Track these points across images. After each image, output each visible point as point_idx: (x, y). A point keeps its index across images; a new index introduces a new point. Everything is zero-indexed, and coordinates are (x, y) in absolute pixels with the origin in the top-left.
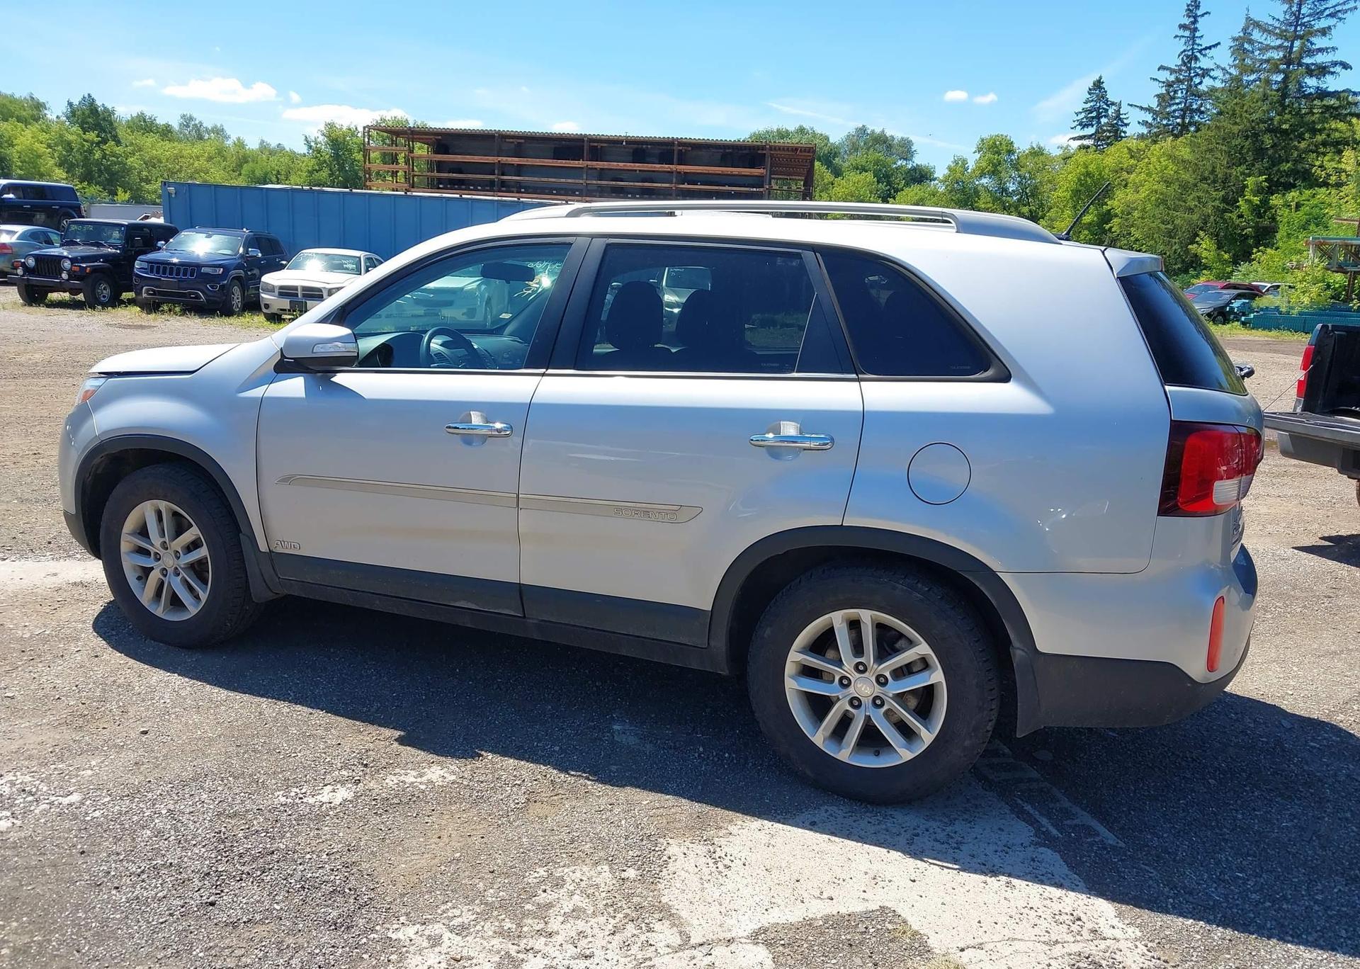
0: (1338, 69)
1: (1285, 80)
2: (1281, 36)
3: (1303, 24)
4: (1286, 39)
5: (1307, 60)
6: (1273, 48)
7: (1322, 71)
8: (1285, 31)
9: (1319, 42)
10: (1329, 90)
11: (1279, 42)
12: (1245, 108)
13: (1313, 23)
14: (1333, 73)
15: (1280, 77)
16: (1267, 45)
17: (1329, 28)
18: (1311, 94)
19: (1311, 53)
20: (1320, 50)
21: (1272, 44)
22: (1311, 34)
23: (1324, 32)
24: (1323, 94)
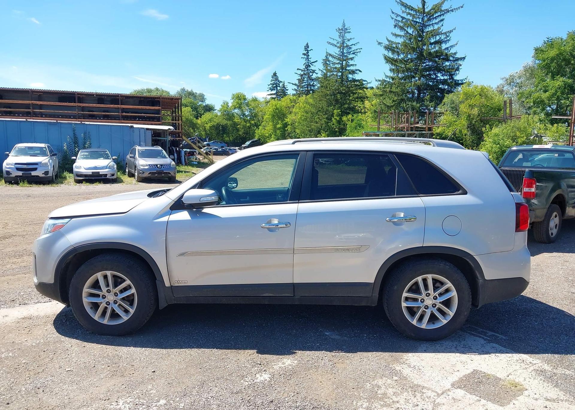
0: (358, 72)
1: (342, 75)
2: (339, 59)
3: (345, 56)
4: (341, 61)
5: (348, 68)
6: (337, 63)
7: (353, 72)
8: (340, 58)
9: (351, 62)
10: (356, 79)
11: (338, 62)
12: (331, 85)
13: (348, 56)
14: (356, 73)
15: (340, 74)
16: (335, 62)
17: (353, 58)
18: (351, 80)
19: (349, 66)
20: (351, 65)
21: (336, 62)
22: (348, 59)
23: (352, 59)
24: (354, 80)
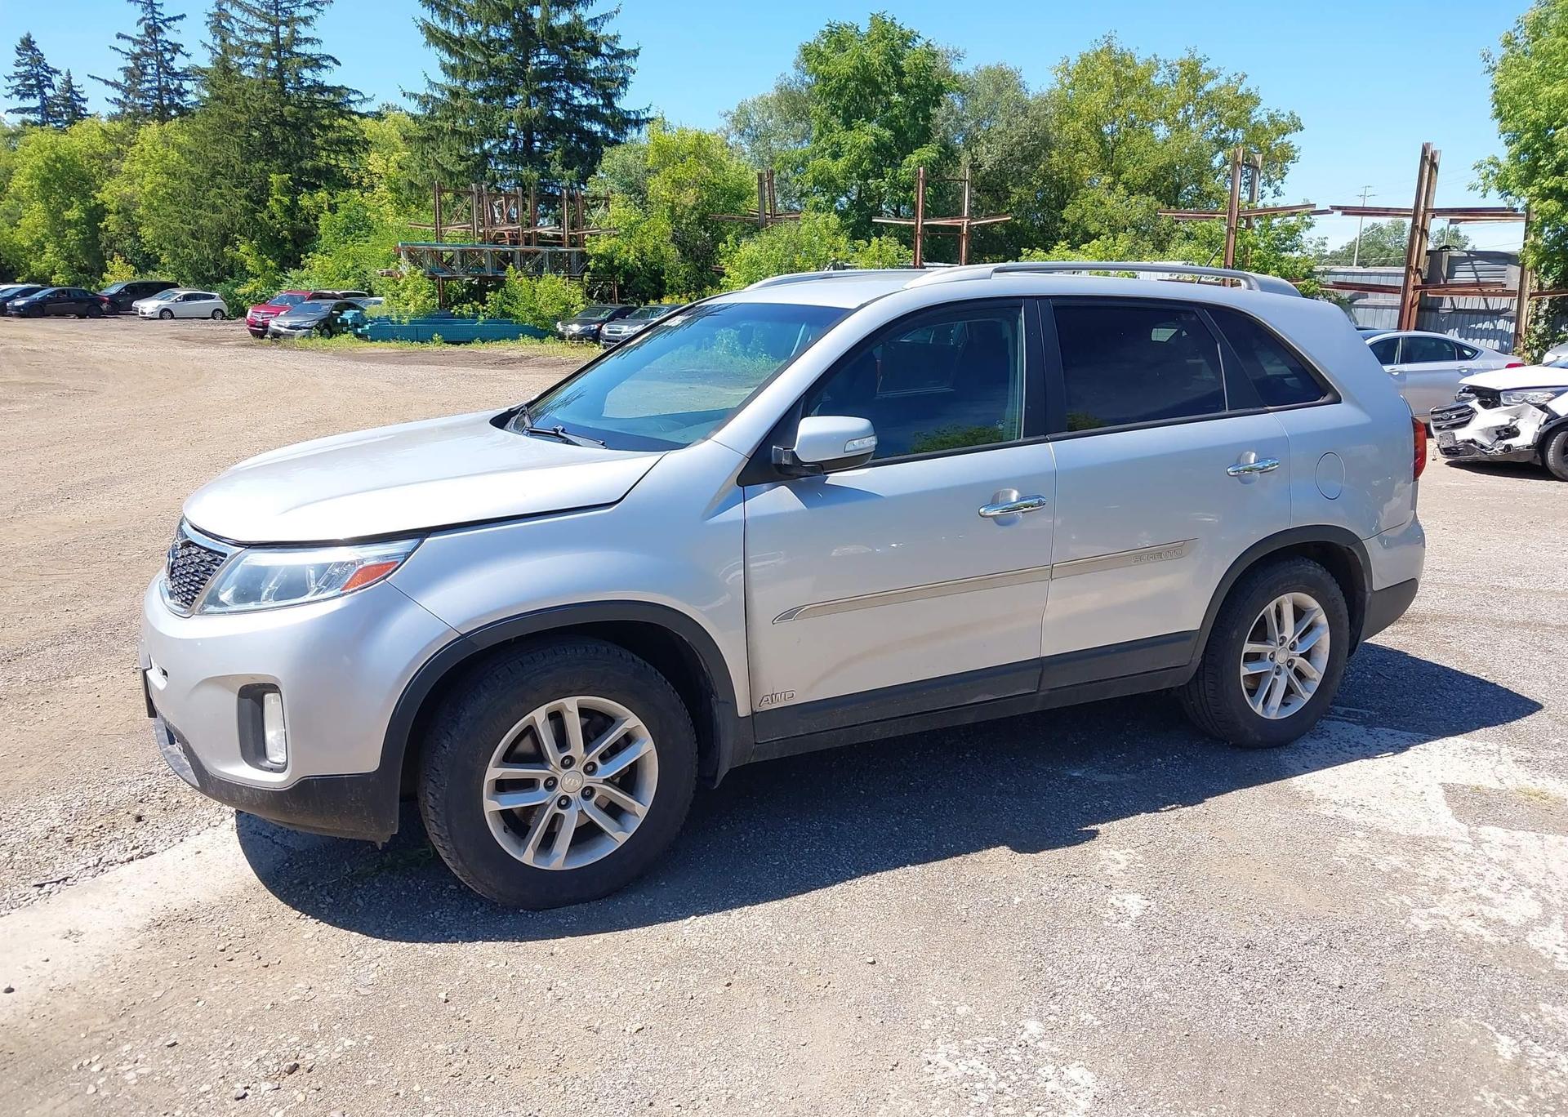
0: (329, 63)
1: (280, 68)
2: (263, 17)
3: (283, 9)
4: (271, 23)
5: (296, 49)
6: (259, 30)
7: (315, 63)
8: (267, 13)
9: (304, 31)
10: (325, 84)
11: (263, 25)
12: (248, 95)
13: (293, 9)
14: (326, 67)
15: (273, 64)
16: (253, 27)
17: (311, 17)
18: (309, 86)
19: (298, 42)
20: (307, 40)
21: (256, 26)
22: (293, 20)
23: (306, 21)
24: (322, 89)
